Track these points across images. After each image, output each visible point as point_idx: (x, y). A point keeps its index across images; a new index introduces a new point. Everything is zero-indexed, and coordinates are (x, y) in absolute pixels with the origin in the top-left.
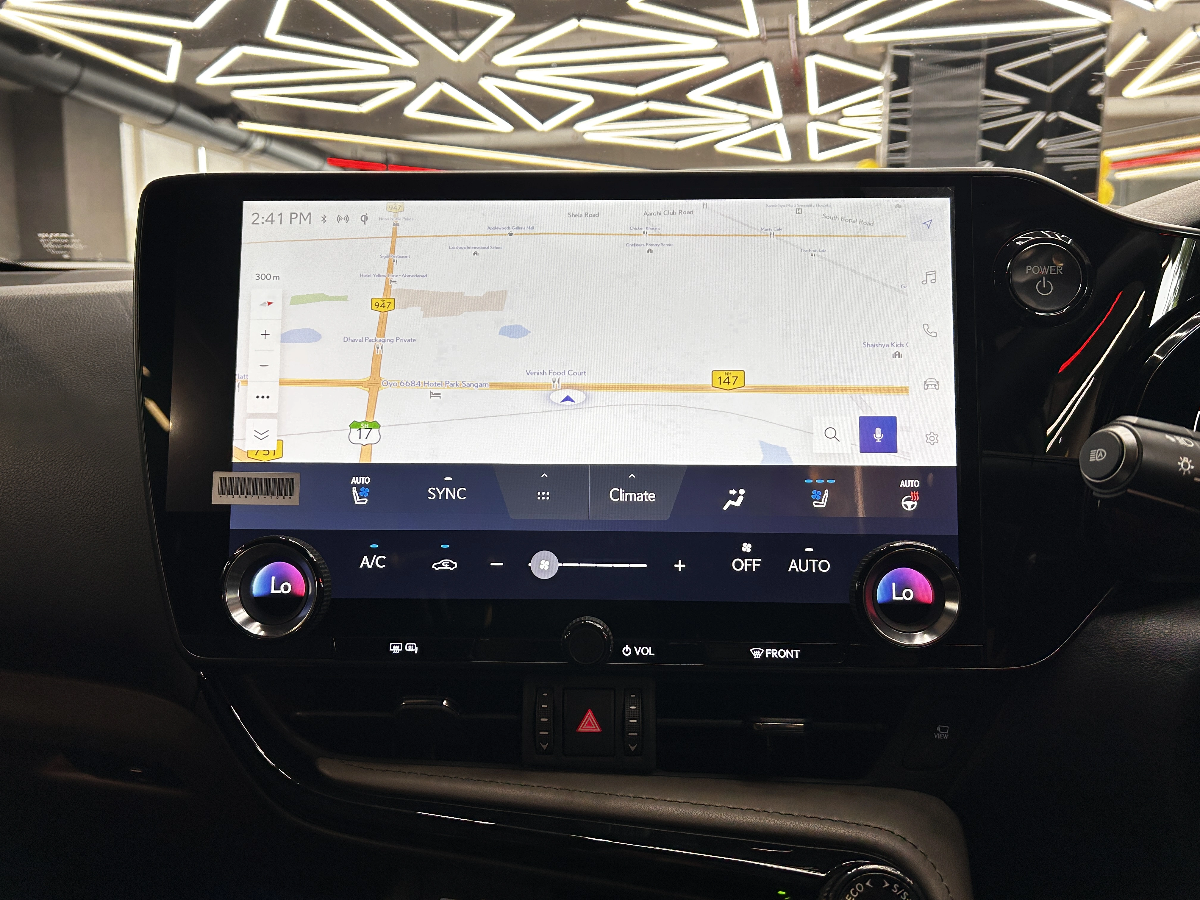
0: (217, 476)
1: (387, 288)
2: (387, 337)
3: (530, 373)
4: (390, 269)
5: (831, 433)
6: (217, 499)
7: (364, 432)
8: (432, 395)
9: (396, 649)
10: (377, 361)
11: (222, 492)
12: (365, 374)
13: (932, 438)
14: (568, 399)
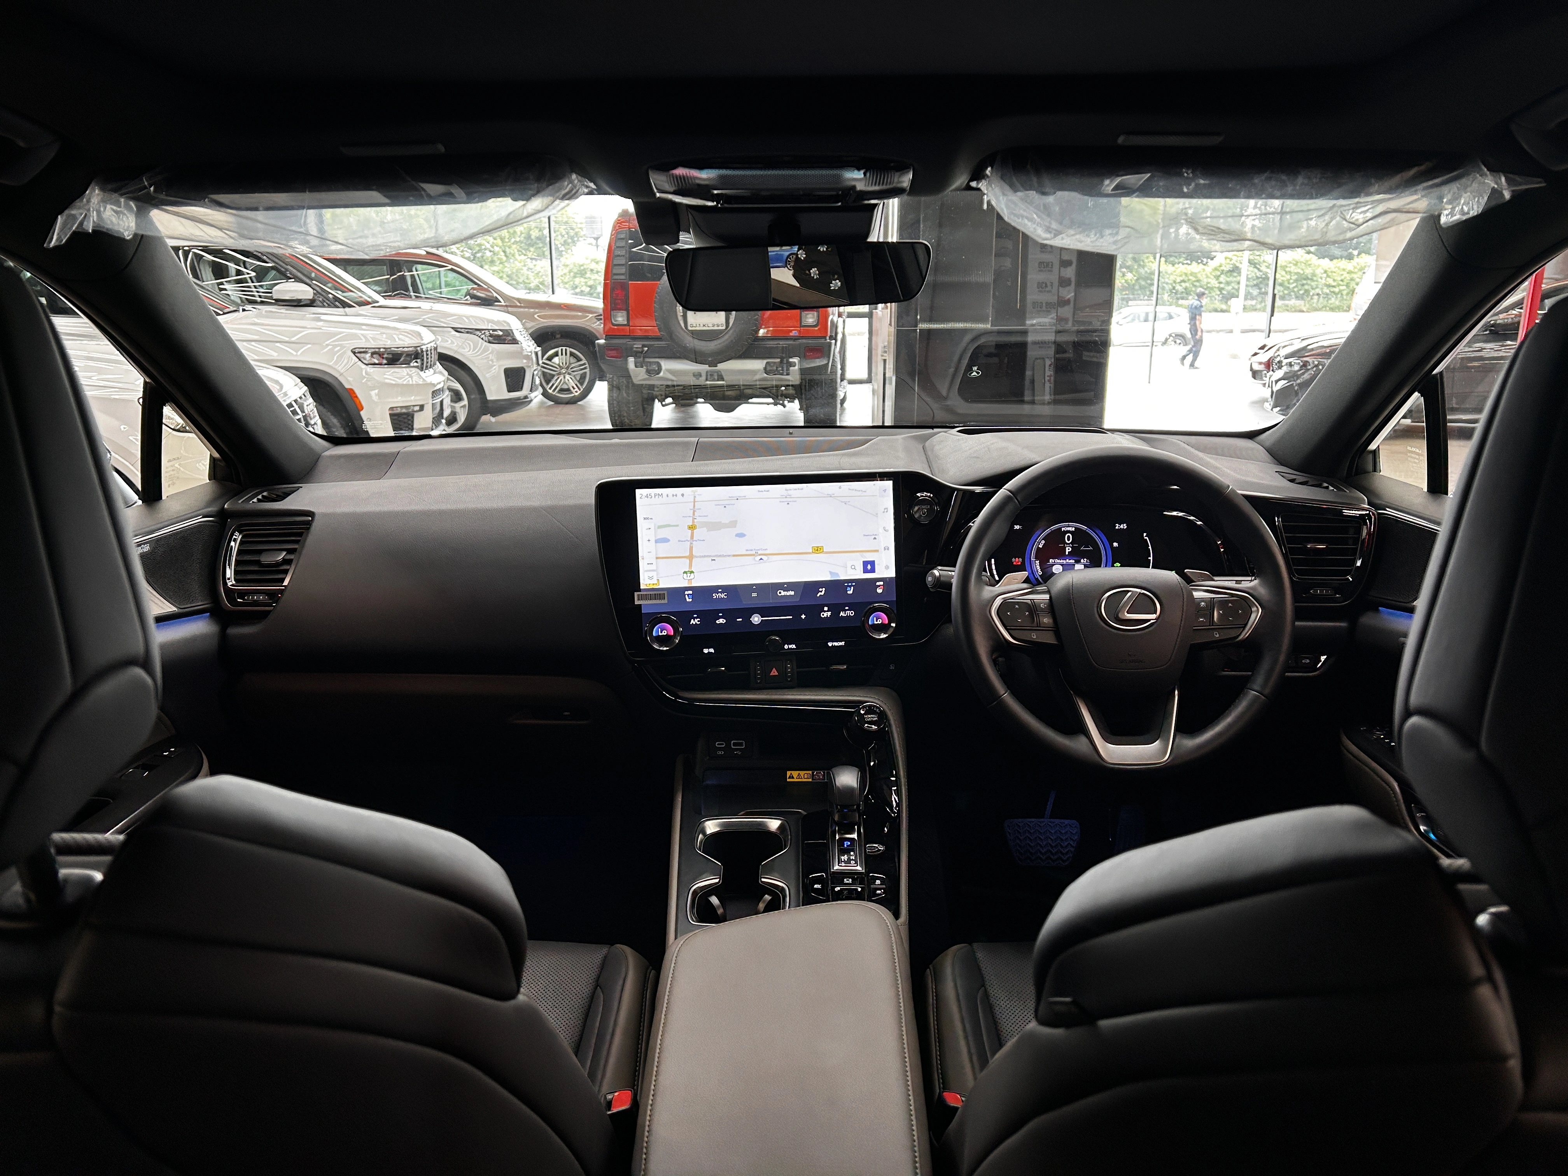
0: (636, 594)
1: (693, 522)
2: (695, 539)
3: (747, 550)
4: (694, 514)
5: (853, 567)
6: (637, 602)
7: (689, 575)
8: (712, 560)
9: (706, 651)
10: (691, 549)
11: (639, 600)
12: (688, 554)
13: (887, 567)
14: (761, 559)
